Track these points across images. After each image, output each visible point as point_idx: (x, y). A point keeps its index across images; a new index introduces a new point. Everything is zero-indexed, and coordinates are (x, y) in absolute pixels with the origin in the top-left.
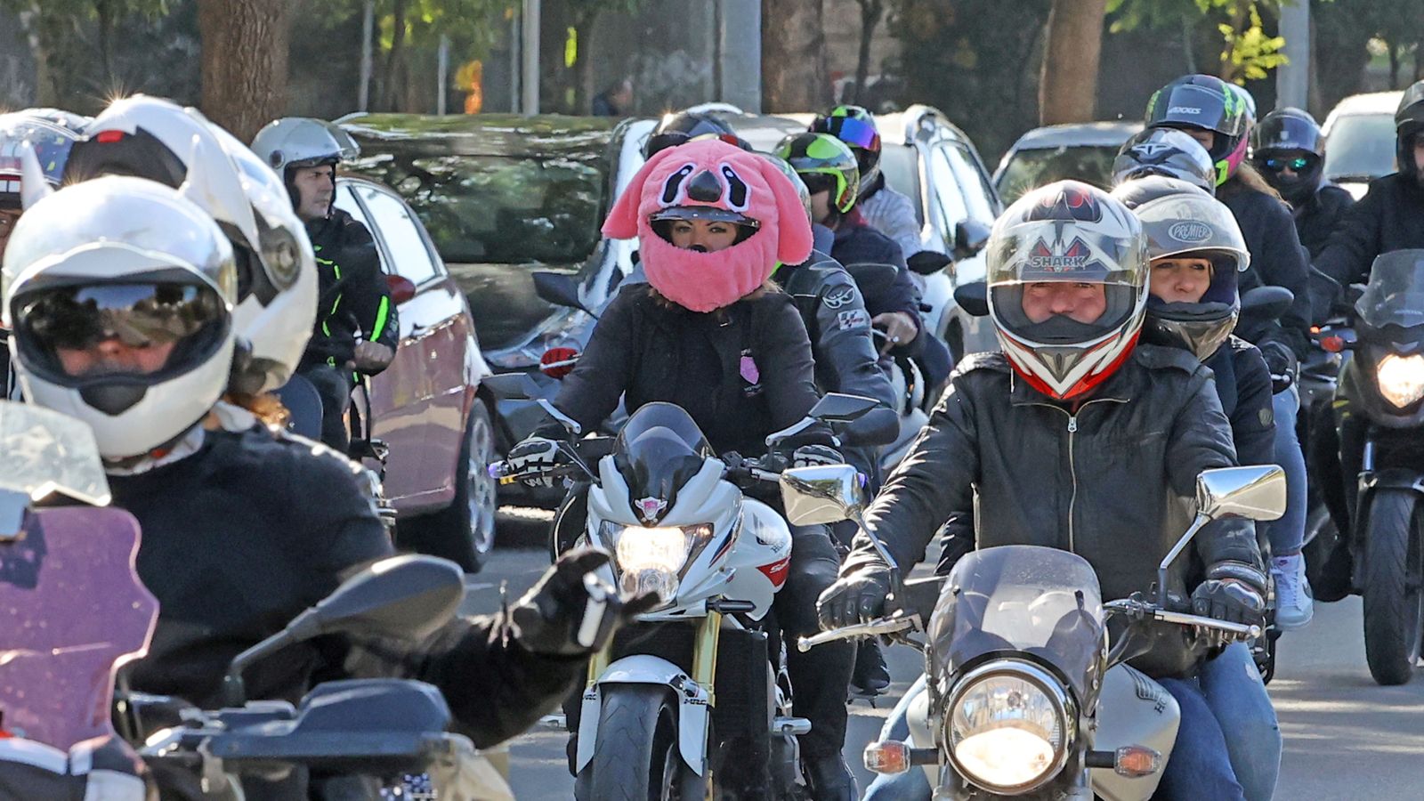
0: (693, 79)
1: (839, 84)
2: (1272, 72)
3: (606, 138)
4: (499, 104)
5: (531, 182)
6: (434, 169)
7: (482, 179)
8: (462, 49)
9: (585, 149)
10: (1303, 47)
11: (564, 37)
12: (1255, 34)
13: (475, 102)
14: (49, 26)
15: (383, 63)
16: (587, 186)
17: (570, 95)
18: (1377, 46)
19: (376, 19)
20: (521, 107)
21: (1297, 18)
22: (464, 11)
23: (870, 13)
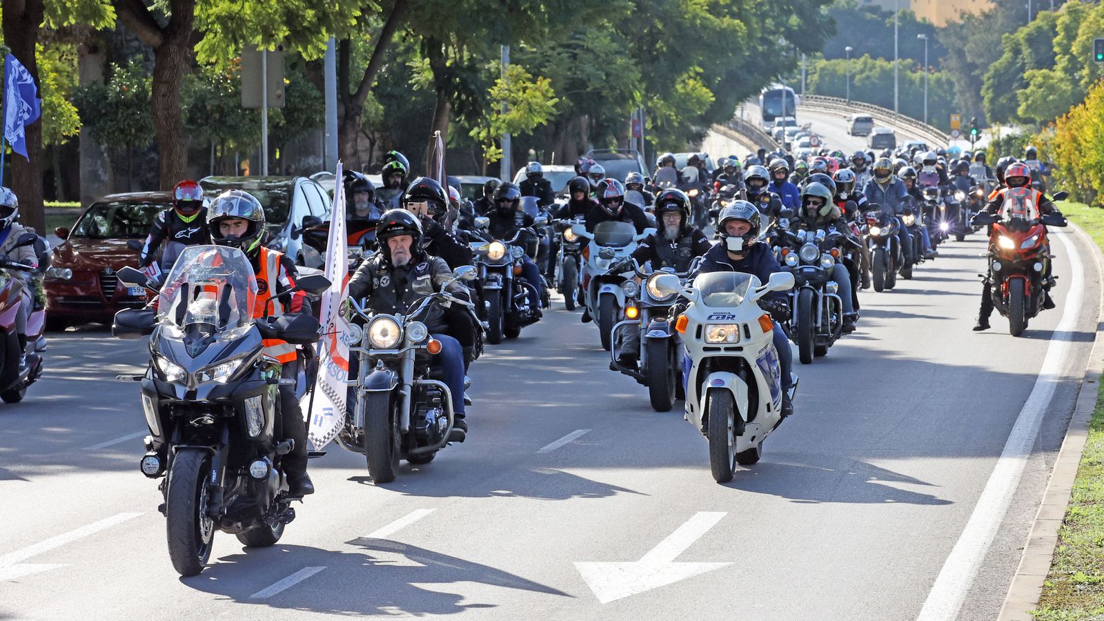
0: (316, 164)
1: (363, 165)
2: (499, 160)
3: (289, 183)
4: (256, 172)
5: (266, 197)
8: (243, 156)
9: (283, 187)
10: (508, 152)
11: (275, 152)
12: (493, 148)
13: (247, 173)
14: (110, 150)
15: (218, 160)
16: (284, 198)
17: (278, 170)
18: (532, 152)
19: (215, 147)
20: (262, 174)
21: (506, 143)
22: (243, 143)
23: (372, 144)
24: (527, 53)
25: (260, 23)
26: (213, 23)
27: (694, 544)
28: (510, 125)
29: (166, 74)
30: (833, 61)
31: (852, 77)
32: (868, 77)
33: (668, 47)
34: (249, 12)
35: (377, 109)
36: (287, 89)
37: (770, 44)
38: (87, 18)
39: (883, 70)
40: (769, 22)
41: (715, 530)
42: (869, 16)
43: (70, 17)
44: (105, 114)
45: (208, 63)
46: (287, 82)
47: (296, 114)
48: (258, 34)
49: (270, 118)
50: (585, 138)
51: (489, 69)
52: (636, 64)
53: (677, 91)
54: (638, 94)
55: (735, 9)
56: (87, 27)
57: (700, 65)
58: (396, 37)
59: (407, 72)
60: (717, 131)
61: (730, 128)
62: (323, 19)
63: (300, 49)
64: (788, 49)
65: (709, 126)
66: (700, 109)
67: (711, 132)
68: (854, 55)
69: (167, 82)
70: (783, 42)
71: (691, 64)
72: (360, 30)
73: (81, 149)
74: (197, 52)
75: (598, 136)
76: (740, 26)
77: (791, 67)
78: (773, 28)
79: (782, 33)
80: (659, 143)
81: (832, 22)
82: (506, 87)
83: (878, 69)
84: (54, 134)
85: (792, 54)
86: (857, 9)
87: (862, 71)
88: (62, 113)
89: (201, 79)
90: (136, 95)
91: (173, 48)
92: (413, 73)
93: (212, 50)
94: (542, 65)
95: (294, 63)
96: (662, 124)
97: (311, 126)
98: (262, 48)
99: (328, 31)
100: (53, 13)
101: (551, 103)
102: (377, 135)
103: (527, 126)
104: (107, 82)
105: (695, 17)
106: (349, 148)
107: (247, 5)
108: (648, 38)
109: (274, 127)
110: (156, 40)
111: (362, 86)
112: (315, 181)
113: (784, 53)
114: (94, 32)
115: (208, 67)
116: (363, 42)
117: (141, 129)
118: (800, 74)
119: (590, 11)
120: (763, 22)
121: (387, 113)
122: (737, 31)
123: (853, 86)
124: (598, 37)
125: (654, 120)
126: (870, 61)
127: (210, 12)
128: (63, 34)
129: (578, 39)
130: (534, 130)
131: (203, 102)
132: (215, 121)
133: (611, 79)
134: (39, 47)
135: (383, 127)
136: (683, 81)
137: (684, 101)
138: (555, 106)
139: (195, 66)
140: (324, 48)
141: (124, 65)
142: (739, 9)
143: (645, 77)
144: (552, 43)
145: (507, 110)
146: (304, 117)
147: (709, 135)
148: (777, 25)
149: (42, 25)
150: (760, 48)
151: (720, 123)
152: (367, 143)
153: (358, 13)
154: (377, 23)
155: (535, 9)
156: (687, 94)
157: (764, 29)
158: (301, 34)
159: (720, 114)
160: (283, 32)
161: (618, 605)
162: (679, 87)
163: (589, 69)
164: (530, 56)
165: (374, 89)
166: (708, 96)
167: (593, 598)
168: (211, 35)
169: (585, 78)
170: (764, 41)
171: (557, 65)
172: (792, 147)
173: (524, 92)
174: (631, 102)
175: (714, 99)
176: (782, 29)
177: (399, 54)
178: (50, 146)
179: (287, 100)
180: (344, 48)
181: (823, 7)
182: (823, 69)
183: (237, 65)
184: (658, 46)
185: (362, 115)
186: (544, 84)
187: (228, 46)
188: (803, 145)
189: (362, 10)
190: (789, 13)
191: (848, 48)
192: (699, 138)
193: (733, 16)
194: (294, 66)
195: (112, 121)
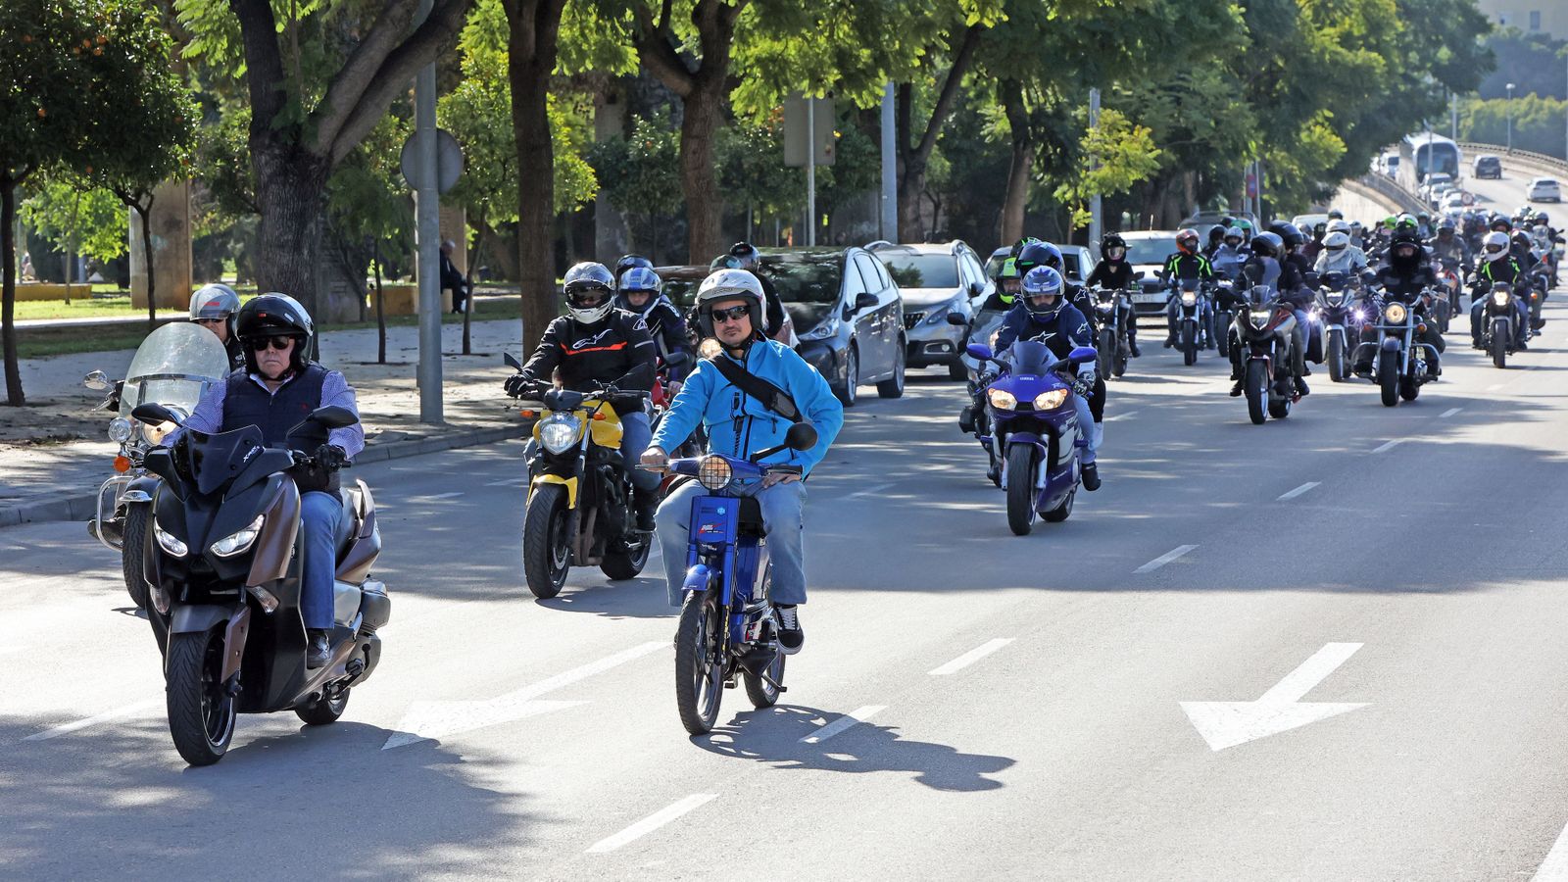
0: (871, 232)
1: (926, 233)
2: (1087, 225)
3: (840, 254)
4: (800, 241)
5: (812, 271)
6: (777, 267)
7: (795, 271)
8: (785, 223)
9: (833, 259)
10: (1098, 216)
11: (824, 217)
12: (1081, 210)
13: (790, 242)
14: (632, 218)
15: (757, 229)
16: (834, 272)
17: (826, 239)
18: (1126, 215)
19: (753, 212)
20: (808, 243)
21: (1096, 205)
22: (786, 209)
23: (937, 206)
24: (1122, 97)
25: (806, 65)
26: (751, 67)
27: (1324, 681)
28: (1102, 183)
29: (697, 128)
30: (1491, 102)
31: (1514, 121)
32: (1534, 121)
33: (1291, 87)
34: (793, 52)
35: (943, 166)
36: (838, 143)
37: (1415, 82)
38: (606, 62)
39: (1551, 110)
40: (1413, 57)
41: (1347, 665)
42: (1535, 46)
43: (587, 61)
44: (626, 175)
45: (746, 114)
46: (838, 135)
47: (847, 173)
48: (805, 78)
49: (817, 179)
50: (1190, 196)
51: (1075, 117)
52: (1252, 109)
53: (1300, 141)
54: (1254, 144)
55: (1372, 40)
56: (605, 73)
57: (1330, 109)
58: (964, 83)
59: (979, 120)
60: (1349, 188)
61: (1364, 185)
62: (880, 60)
63: (854, 96)
64: (1435, 88)
65: (1339, 183)
66: (1329, 161)
67: (1341, 189)
68: (1516, 94)
69: (697, 137)
70: (1430, 80)
71: (1320, 107)
72: (924, 72)
73: (597, 217)
74: (733, 102)
75: (1205, 195)
76: (1376, 60)
77: (1440, 109)
78: (1417, 63)
79: (1430, 69)
80: (1278, 204)
81: (1491, 55)
82: (1098, 137)
83: (1546, 111)
84: (566, 200)
85: (1441, 93)
86: (1521, 38)
87: (1526, 114)
88: (576, 175)
89: (736, 133)
90: (662, 152)
91: (705, 96)
92: (985, 122)
93: (751, 99)
94: (1138, 112)
95: (845, 113)
96: (1283, 182)
97: (865, 187)
98: (808, 95)
99: (887, 73)
100: (566, 57)
101: (1151, 155)
102: (943, 197)
103: (1122, 185)
104: (628, 137)
105: (1323, 51)
106: (909, 212)
107: (791, 44)
108: (1266, 78)
109: (822, 188)
110: (685, 87)
111: (926, 138)
112: (870, 251)
113: (1431, 93)
114: (613, 78)
115: (745, 119)
116: (926, 86)
117: (667, 193)
118: (1451, 117)
119: (1197, 47)
120: (1406, 55)
121: (954, 172)
122: (1374, 68)
123: (1514, 132)
124: (1205, 78)
125: (1272, 176)
126: (1536, 100)
127: (748, 53)
128: (579, 81)
129: (1183, 79)
130: (1130, 189)
131: (739, 159)
132: (753, 181)
133: (1222, 127)
134: (551, 97)
135: (951, 187)
136: (1309, 129)
137: (1309, 152)
138: (1156, 159)
139: (729, 117)
140: (882, 93)
141: (647, 117)
142: (1377, 40)
143: (1263, 124)
144: (1151, 85)
145: (1097, 166)
146: (857, 176)
147: (1339, 194)
148: (1424, 59)
149: (554, 72)
150: (1402, 88)
151: (1352, 177)
152: (930, 206)
153: (922, 52)
154: (942, 64)
155: (1130, 45)
156: (1312, 144)
157: (1406, 64)
158: (855, 78)
159: (1352, 167)
160: (833, 76)
161: (1234, 753)
162: (1304, 136)
163: (1196, 116)
164: (1125, 100)
165: (939, 143)
166: (1338, 145)
167: (1205, 745)
168: (750, 81)
169: (1191, 126)
170: (1406, 78)
171: (1157, 111)
172: (1440, 206)
173: (1119, 144)
174: (1245, 153)
175: (1345, 150)
176: (1429, 65)
177: (969, 100)
178: (562, 214)
179: (838, 157)
180: (905, 94)
181: (1479, 36)
182: (1478, 112)
183: (779, 115)
184: (1278, 87)
185: (926, 174)
186: (1143, 134)
187: (769, 93)
188: (1454, 204)
189: (927, 48)
190: (1437, 44)
191: (1509, 86)
192: (1327, 196)
193: (1370, 48)
194: (845, 117)
195: (633, 182)
